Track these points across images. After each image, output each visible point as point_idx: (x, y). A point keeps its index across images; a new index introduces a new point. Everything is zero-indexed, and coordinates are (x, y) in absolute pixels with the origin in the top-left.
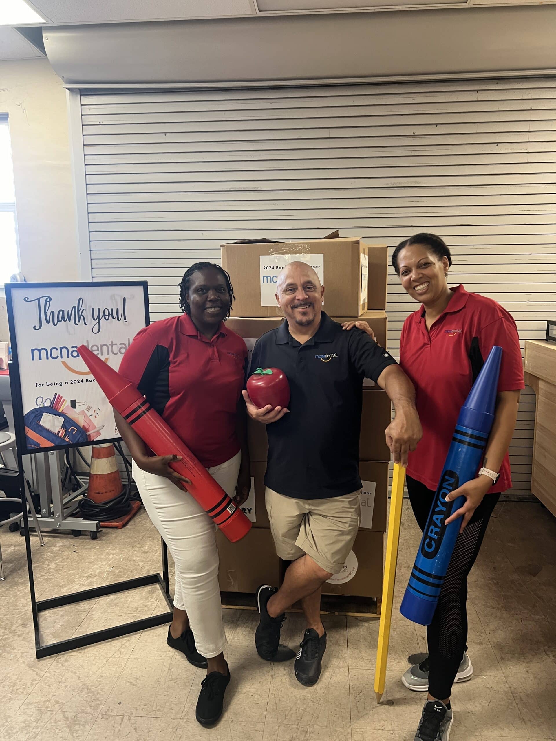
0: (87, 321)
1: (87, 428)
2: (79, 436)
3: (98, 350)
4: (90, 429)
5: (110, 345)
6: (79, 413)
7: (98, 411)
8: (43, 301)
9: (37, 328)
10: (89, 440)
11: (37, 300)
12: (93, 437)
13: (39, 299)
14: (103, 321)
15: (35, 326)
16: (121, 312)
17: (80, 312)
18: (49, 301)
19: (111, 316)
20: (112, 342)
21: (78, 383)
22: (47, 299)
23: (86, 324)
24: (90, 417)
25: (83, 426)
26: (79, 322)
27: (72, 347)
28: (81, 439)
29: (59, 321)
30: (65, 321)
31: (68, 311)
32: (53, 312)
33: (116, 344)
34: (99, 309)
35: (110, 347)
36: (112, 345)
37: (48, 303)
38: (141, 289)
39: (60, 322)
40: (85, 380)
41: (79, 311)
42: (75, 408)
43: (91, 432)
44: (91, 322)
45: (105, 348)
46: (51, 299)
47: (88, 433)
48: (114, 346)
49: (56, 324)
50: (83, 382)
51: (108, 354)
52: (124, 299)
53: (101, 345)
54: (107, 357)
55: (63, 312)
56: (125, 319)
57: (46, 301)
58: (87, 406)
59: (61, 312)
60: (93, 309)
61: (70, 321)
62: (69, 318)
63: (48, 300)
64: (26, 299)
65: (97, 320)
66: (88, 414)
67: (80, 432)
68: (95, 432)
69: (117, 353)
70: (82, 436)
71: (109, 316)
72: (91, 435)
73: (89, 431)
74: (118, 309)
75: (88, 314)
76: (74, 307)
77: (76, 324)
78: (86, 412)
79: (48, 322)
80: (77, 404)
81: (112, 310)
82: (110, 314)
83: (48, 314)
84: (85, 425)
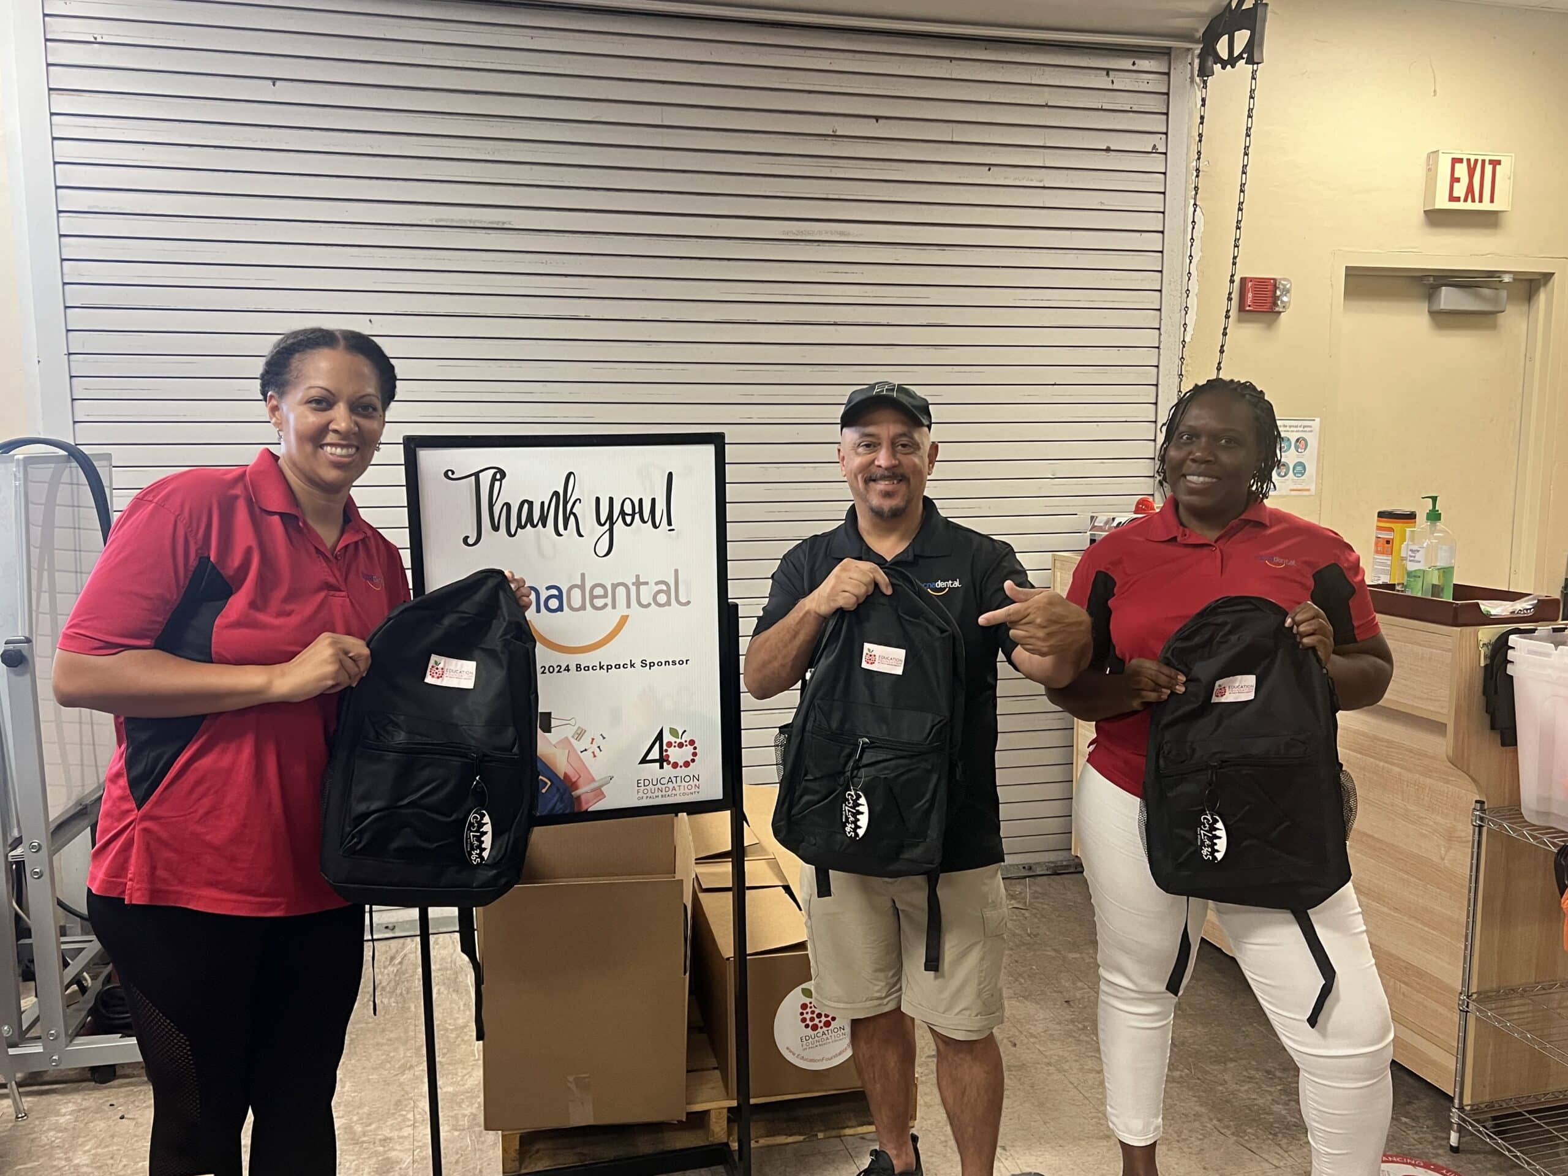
0: (585, 528)
1: (574, 780)
2: (556, 799)
3: (605, 596)
4: (581, 782)
5: (633, 584)
6: (557, 743)
7: (599, 741)
8: (486, 478)
9: (471, 541)
10: (576, 810)
11: (473, 477)
12: (587, 803)
13: (477, 475)
14: (619, 525)
15: (468, 537)
16: (661, 506)
17: (569, 506)
18: (501, 480)
19: (637, 516)
20: (638, 577)
21: (559, 672)
22: (495, 474)
23: (580, 535)
24: (581, 755)
25: (566, 775)
26: (566, 528)
27: (548, 588)
28: (559, 806)
29: (520, 526)
30: (534, 526)
31: (543, 503)
32: (508, 505)
33: (646, 583)
34: (611, 499)
35: (633, 589)
36: (638, 584)
37: (497, 484)
38: (708, 451)
39: (523, 527)
40: (573, 667)
41: (566, 503)
42: (550, 731)
43: (582, 790)
44: (593, 531)
45: (621, 591)
46: (503, 475)
47: (575, 793)
48: (641, 587)
49: (513, 533)
50: (568, 670)
51: (629, 606)
52: (670, 475)
53: (612, 584)
54: (626, 612)
55: (531, 504)
56: (670, 524)
57: (494, 479)
58: (576, 727)
59: (526, 506)
60: (598, 499)
61: (544, 526)
62: (544, 520)
63: (498, 476)
64: (450, 473)
65: (607, 526)
66: (579, 746)
67: (558, 789)
68: (593, 790)
69: (649, 604)
70: (561, 799)
71: (633, 515)
72: (583, 797)
73: (577, 788)
74: (653, 500)
75: (585, 511)
76: (556, 493)
77: (558, 534)
78: (573, 741)
79: (496, 528)
80: (554, 723)
81: (641, 500)
82: (637, 510)
83: (497, 509)
84: (571, 772)
